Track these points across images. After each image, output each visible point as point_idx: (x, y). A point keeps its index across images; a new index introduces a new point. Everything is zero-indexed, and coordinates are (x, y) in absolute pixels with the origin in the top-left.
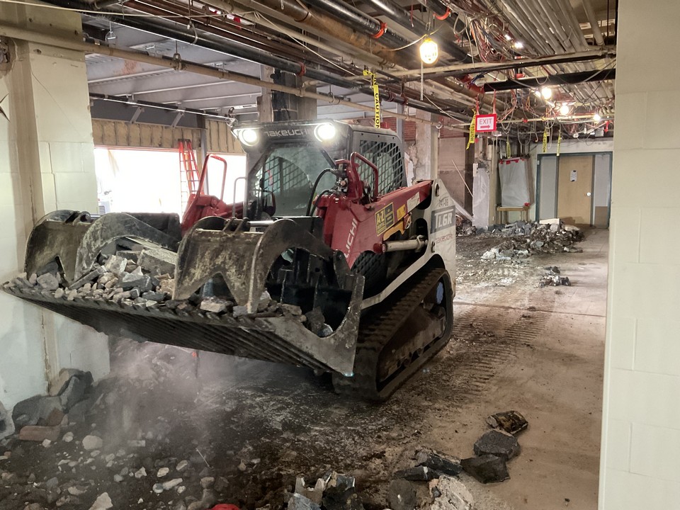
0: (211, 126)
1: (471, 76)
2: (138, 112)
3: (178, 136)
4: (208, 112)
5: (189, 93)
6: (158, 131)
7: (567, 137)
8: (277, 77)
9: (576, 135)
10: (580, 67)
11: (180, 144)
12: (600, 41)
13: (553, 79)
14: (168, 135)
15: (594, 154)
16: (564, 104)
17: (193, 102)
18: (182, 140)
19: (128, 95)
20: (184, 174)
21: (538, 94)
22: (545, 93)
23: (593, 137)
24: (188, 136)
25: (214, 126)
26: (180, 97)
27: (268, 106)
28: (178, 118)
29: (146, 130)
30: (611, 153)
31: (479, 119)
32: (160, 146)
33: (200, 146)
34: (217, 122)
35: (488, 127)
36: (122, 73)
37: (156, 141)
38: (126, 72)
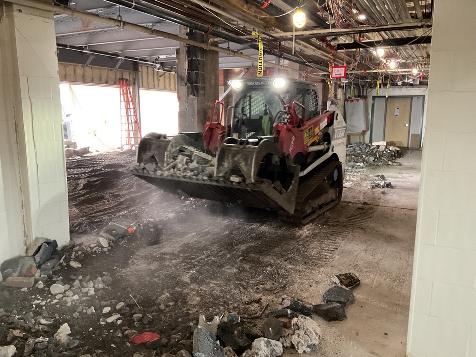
0: (143, 70)
1: (328, 39)
2: (91, 58)
3: (119, 76)
4: (141, 59)
5: (127, 45)
6: (105, 72)
7: (394, 84)
8: (190, 35)
9: (400, 83)
10: (405, 34)
11: (121, 82)
12: (420, 15)
13: (386, 42)
14: (112, 75)
15: (411, 97)
16: (393, 60)
17: (131, 52)
18: (122, 79)
19: (84, 46)
20: (123, 103)
21: (374, 53)
22: (380, 52)
23: (412, 85)
24: (126, 76)
25: (145, 70)
26: (121, 48)
27: (184, 55)
28: (119, 63)
29: (96, 71)
30: (424, 97)
31: (334, 69)
32: (106, 83)
33: (135, 84)
34: (147, 67)
35: (341, 74)
36: (80, 30)
37: (103, 79)
38: (83, 29)
